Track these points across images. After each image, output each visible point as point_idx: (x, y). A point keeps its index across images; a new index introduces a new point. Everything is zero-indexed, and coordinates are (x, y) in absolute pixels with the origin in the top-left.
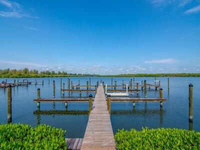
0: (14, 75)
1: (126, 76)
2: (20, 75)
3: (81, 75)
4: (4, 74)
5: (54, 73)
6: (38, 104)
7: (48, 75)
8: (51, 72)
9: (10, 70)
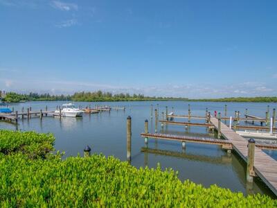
0: (89, 98)
1: (235, 101)
2: (95, 98)
3: (161, 98)
4: (80, 97)
5: (128, 96)
6: (146, 140)
7: (122, 98)
8: (125, 94)
9: (85, 92)
